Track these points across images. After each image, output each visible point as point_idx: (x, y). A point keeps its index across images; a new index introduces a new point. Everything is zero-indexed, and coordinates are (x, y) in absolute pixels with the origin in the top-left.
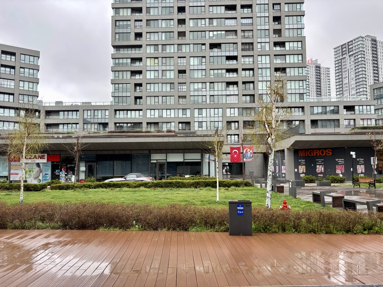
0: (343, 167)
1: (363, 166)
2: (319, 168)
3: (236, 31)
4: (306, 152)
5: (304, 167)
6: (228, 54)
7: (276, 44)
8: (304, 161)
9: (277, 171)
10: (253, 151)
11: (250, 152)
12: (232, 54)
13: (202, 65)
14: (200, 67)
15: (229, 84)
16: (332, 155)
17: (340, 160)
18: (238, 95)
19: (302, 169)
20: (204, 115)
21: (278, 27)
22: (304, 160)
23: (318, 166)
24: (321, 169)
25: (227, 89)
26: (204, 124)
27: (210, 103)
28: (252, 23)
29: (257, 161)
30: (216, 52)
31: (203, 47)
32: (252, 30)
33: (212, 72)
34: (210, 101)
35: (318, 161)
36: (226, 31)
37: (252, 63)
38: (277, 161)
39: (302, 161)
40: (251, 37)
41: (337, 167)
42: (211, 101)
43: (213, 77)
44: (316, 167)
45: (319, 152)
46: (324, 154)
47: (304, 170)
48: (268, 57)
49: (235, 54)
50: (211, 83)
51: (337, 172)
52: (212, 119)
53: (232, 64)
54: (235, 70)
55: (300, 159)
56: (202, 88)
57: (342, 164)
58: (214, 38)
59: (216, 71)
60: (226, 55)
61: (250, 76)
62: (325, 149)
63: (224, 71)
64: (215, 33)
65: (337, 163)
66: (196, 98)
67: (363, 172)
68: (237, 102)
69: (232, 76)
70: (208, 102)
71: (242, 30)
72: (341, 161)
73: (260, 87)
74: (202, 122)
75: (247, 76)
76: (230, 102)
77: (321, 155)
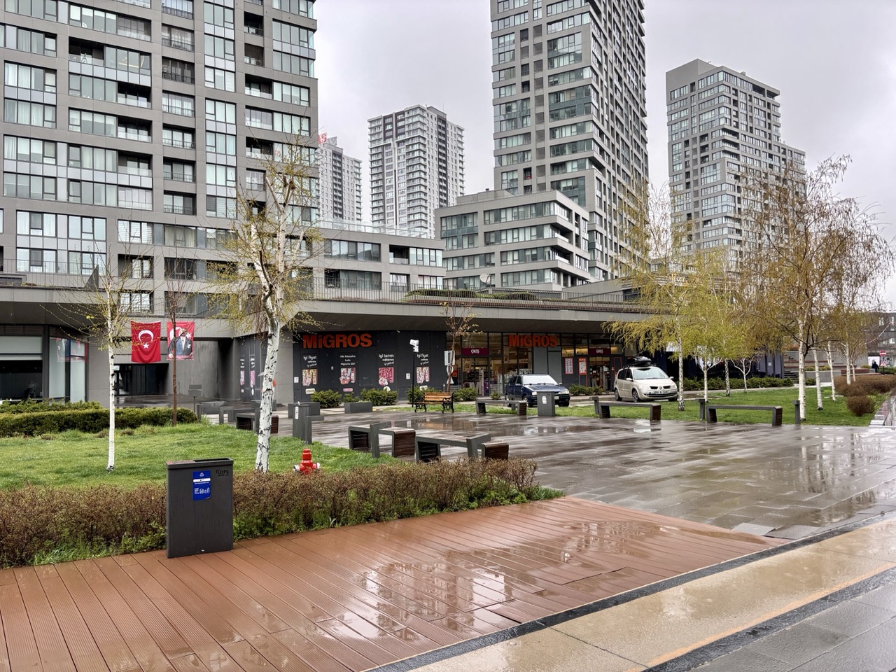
0: (393, 371)
1: (426, 369)
2: (345, 374)
3: (149, 21)
4: (320, 340)
5: (314, 372)
6: (123, 77)
7: (251, 81)
8: (314, 360)
9: (252, 383)
10: (193, 335)
11: (184, 338)
12: (134, 79)
13: (44, 91)
14: (37, 97)
15: (125, 156)
16: (372, 345)
17: (387, 356)
18: (151, 189)
19: (310, 376)
20: (49, 229)
21: (256, 41)
22: (315, 358)
23: (344, 369)
24: (350, 377)
25: (121, 168)
26: (49, 257)
27: (68, 200)
28: (193, 14)
29: (201, 360)
30: (87, 63)
31: (50, 43)
32: (192, 32)
33: (75, 116)
34: (69, 195)
35: (345, 358)
36: (119, 15)
37: (190, 113)
38: (252, 360)
39: (310, 360)
40: (189, 48)
41: (381, 372)
42: (71, 194)
43: (79, 131)
44: (340, 373)
45: (347, 340)
46: (356, 345)
47: (315, 379)
48: (230, 108)
49: (145, 81)
50: (70, 145)
51: (380, 383)
52: (74, 245)
53: (135, 106)
54: (145, 125)
55: (306, 355)
56: (44, 156)
57: (390, 366)
58: (84, 25)
59: (87, 117)
60: (118, 80)
61: (183, 146)
62: (360, 333)
63: (112, 121)
64: (87, 12)
65: (382, 364)
66: (23, 181)
67: (427, 381)
68: (149, 207)
69: (134, 139)
70: (62, 195)
71: (163, 25)
72: (388, 358)
73: (210, 179)
74: (42, 250)
75: (177, 143)
76: (128, 205)
77: (351, 345)
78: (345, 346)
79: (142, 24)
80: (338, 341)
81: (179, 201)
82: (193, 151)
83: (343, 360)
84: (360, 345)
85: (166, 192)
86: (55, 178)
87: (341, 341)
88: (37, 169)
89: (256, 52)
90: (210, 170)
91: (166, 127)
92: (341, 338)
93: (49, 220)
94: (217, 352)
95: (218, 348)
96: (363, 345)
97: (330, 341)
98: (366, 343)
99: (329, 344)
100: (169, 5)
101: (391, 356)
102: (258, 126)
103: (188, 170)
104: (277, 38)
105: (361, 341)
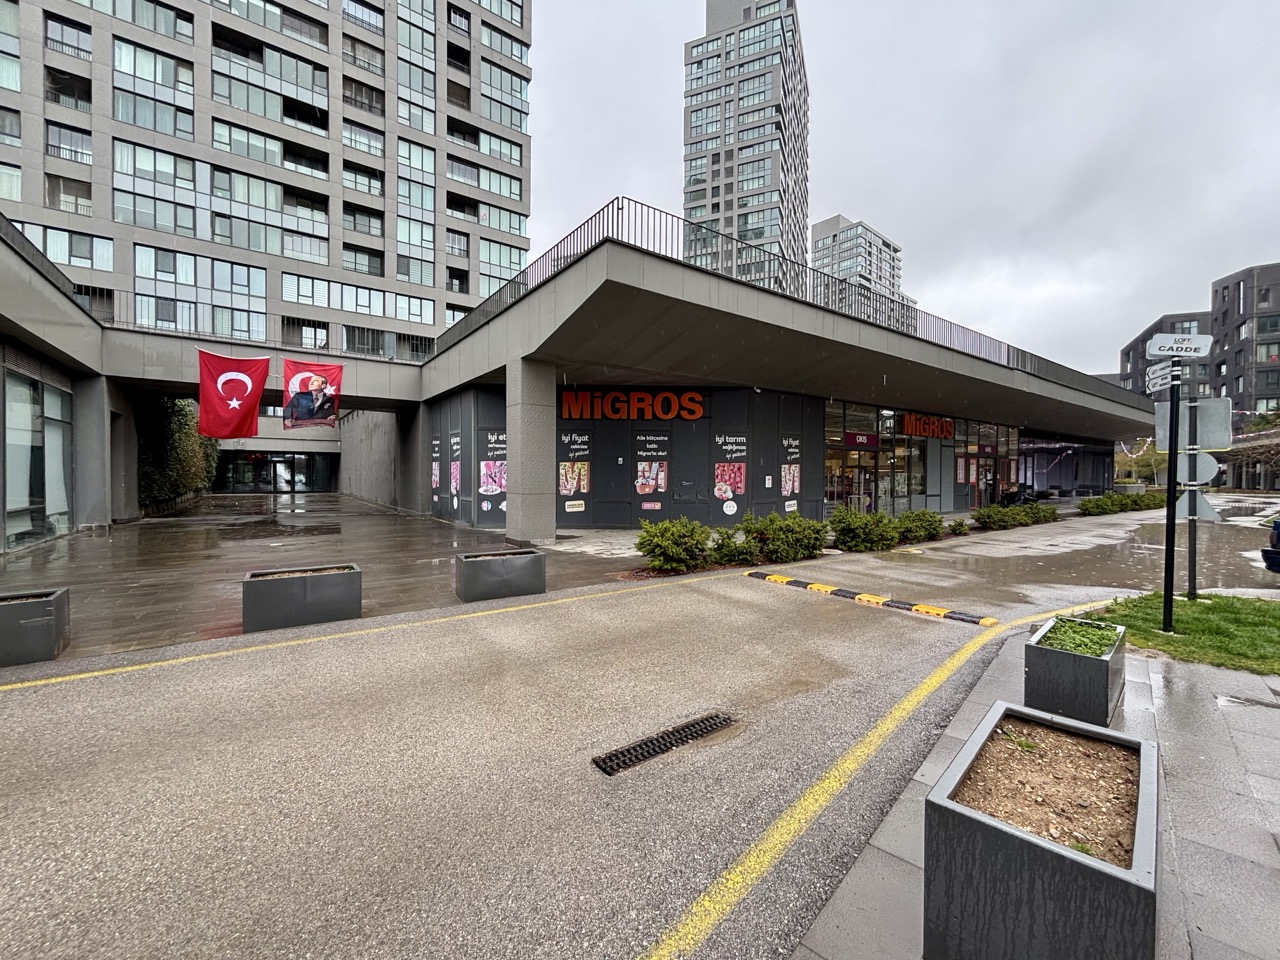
0: (743, 470)
1: (795, 469)
2: (647, 474)
3: (325, 26)
4: (598, 403)
5: (582, 468)
6: (291, 92)
7: (454, 126)
8: (583, 443)
9: (454, 486)
12: (305, 97)
13: (175, 88)
14: (166, 95)
15: (295, 195)
16: (702, 417)
17: (732, 440)
18: (327, 239)
19: (575, 477)
20: (185, 275)
21: (460, 78)
22: (586, 438)
23: (644, 464)
24: (656, 479)
25: (287, 208)
26: (183, 311)
27: (213, 239)
29: (374, 447)
31: (184, 27)
32: (382, 52)
34: (213, 233)
35: (646, 442)
36: (286, 10)
37: (379, 153)
38: (454, 442)
39: (575, 443)
40: (380, 72)
41: (718, 472)
42: (217, 232)
43: (228, 150)
44: (637, 471)
45: (652, 405)
46: (670, 416)
47: (584, 483)
48: (429, 154)
49: (320, 102)
50: (215, 168)
51: (717, 493)
52: (223, 300)
53: (308, 132)
55: (569, 432)
56: (175, 177)
57: (737, 460)
58: (235, 12)
59: (239, 136)
60: (284, 93)
61: (370, 191)
62: (679, 391)
63: (275, 147)
65: (721, 455)
66: (145, 206)
67: (797, 491)
68: (324, 261)
69: (306, 173)
70: (204, 231)
71: (345, 35)
72: (734, 444)
73: (402, 236)
74: (174, 300)
75: (362, 190)
76: (296, 255)
77: (661, 415)
78: (648, 416)
79: (316, 31)
80: (635, 406)
81: (363, 259)
82: (382, 199)
83: (643, 446)
84: (679, 416)
85: (347, 246)
86: (193, 208)
87: (641, 405)
88: (166, 192)
89: (460, 94)
90: (402, 225)
91: (349, 166)
92: (641, 400)
93: (184, 263)
94: (394, 432)
95: (395, 425)
96: (684, 414)
97: (617, 405)
98: (692, 412)
99: (616, 411)
100: (352, 12)
101: (739, 439)
102: (462, 180)
103: (375, 223)
104: (483, 80)
105: (681, 408)
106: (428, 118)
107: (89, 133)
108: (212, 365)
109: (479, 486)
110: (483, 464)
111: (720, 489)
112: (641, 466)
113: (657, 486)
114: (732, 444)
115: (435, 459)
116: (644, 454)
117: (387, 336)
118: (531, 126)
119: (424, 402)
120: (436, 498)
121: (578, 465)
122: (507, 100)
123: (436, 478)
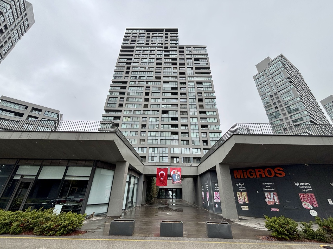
0: (313, 196)
2: (269, 197)
3: (178, 105)
4: (245, 173)
5: (245, 194)
6: (172, 116)
7: (201, 112)
8: (243, 186)
9: (208, 199)
12: (175, 116)
13: (156, 122)
15: (173, 133)
16: (286, 176)
17: (303, 184)
18: (178, 140)
19: (243, 197)
20: (156, 152)
21: (201, 104)
22: (244, 184)
23: (267, 193)
24: (274, 199)
25: (172, 136)
28: (187, 102)
30: (165, 115)
31: (158, 112)
32: (187, 105)
33: (162, 126)
35: (266, 185)
36: (172, 105)
37: (187, 122)
38: (207, 186)
39: (240, 186)
40: (186, 108)
41: (301, 197)
42: (161, 143)
43: (163, 129)
44: (265, 196)
45: (264, 172)
46: (273, 175)
47: (246, 199)
48: (196, 119)
49: (177, 116)
50: (161, 132)
51: (304, 206)
52: (161, 155)
53: (175, 122)
54: (177, 126)
55: (238, 183)
56: (156, 135)
57: (309, 192)
58: (165, 108)
59: (165, 126)
62: (273, 167)
63: (170, 126)
64: (165, 105)
66: (151, 141)
68: (178, 144)
69: (175, 129)
70: (159, 143)
71: (180, 105)
73: (192, 136)
74: (154, 156)
75: (184, 129)
76: (173, 144)
77: (268, 176)
78: (264, 176)
79: (176, 106)
80: (258, 174)
81: (185, 142)
82: (188, 130)
83: (265, 187)
84: (275, 176)
85: (182, 140)
86: (158, 139)
87: (260, 173)
88: (154, 138)
89: (201, 106)
90: (192, 134)
91: (182, 125)
92: (259, 171)
93: (156, 149)
94: (193, 183)
95: (193, 181)
96: (278, 175)
97: (252, 173)
98: (281, 174)
99: (252, 175)
100: (181, 101)
101: (306, 184)
102: (203, 122)
103: (187, 135)
104: (205, 102)
105: (276, 173)
106: (196, 113)
107: (145, 132)
108: (159, 170)
109: (214, 200)
110: (214, 193)
111: (305, 204)
112: (266, 194)
113: (275, 202)
114: (304, 186)
115: (203, 191)
116: (266, 190)
117: (191, 158)
118: (217, 107)
119: (199, 175)
120: (204, 203)
121: (243, 193)
122: (211, 104)
123: (203, 197)
